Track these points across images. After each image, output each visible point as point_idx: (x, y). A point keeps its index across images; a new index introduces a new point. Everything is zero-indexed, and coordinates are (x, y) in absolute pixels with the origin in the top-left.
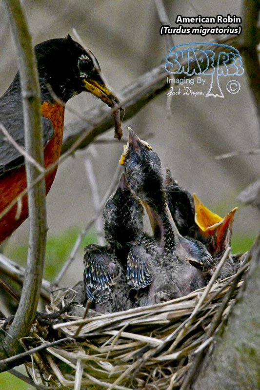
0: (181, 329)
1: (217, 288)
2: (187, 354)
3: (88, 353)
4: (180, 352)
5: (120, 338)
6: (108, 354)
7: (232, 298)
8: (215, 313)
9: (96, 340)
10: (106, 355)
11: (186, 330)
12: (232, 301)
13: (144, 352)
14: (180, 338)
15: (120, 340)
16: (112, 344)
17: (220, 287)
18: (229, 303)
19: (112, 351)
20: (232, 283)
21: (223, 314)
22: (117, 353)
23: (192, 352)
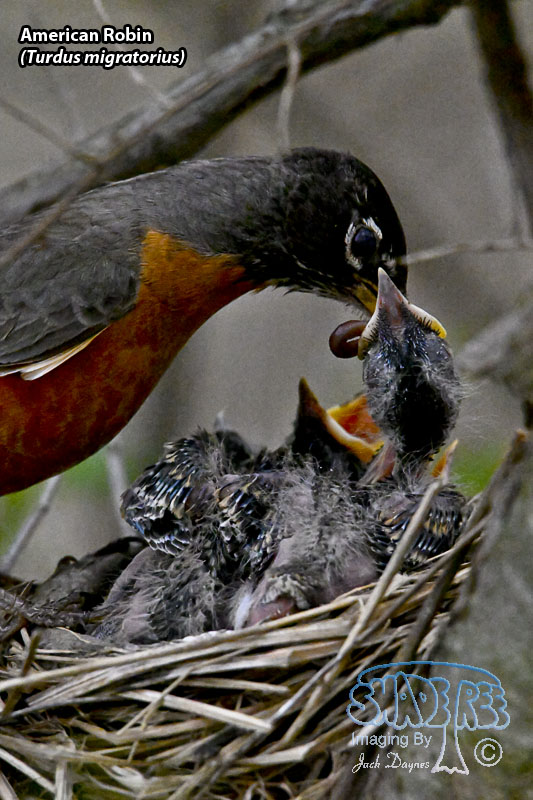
0: (314, 686)
1: (406, 584)
2: (329, 750)
3: (83, 746)
4: (312, 744)
5: (162, 708)
6: (133, 750)
7: (442, 611)
8: (398, 648)
9: (106, 713)
10: (129, 750)
11: (328, 688)
12: (442, 618)
13: (224, 744)
14: (313, 707)
15: (164, 712)
16: (144, 724)
17: (412, 582)
18: (435, 621)
19: (142, 742)
20: (441, 571)
21: (420, 650)
22: (156, 745)
23: (340, 745)
